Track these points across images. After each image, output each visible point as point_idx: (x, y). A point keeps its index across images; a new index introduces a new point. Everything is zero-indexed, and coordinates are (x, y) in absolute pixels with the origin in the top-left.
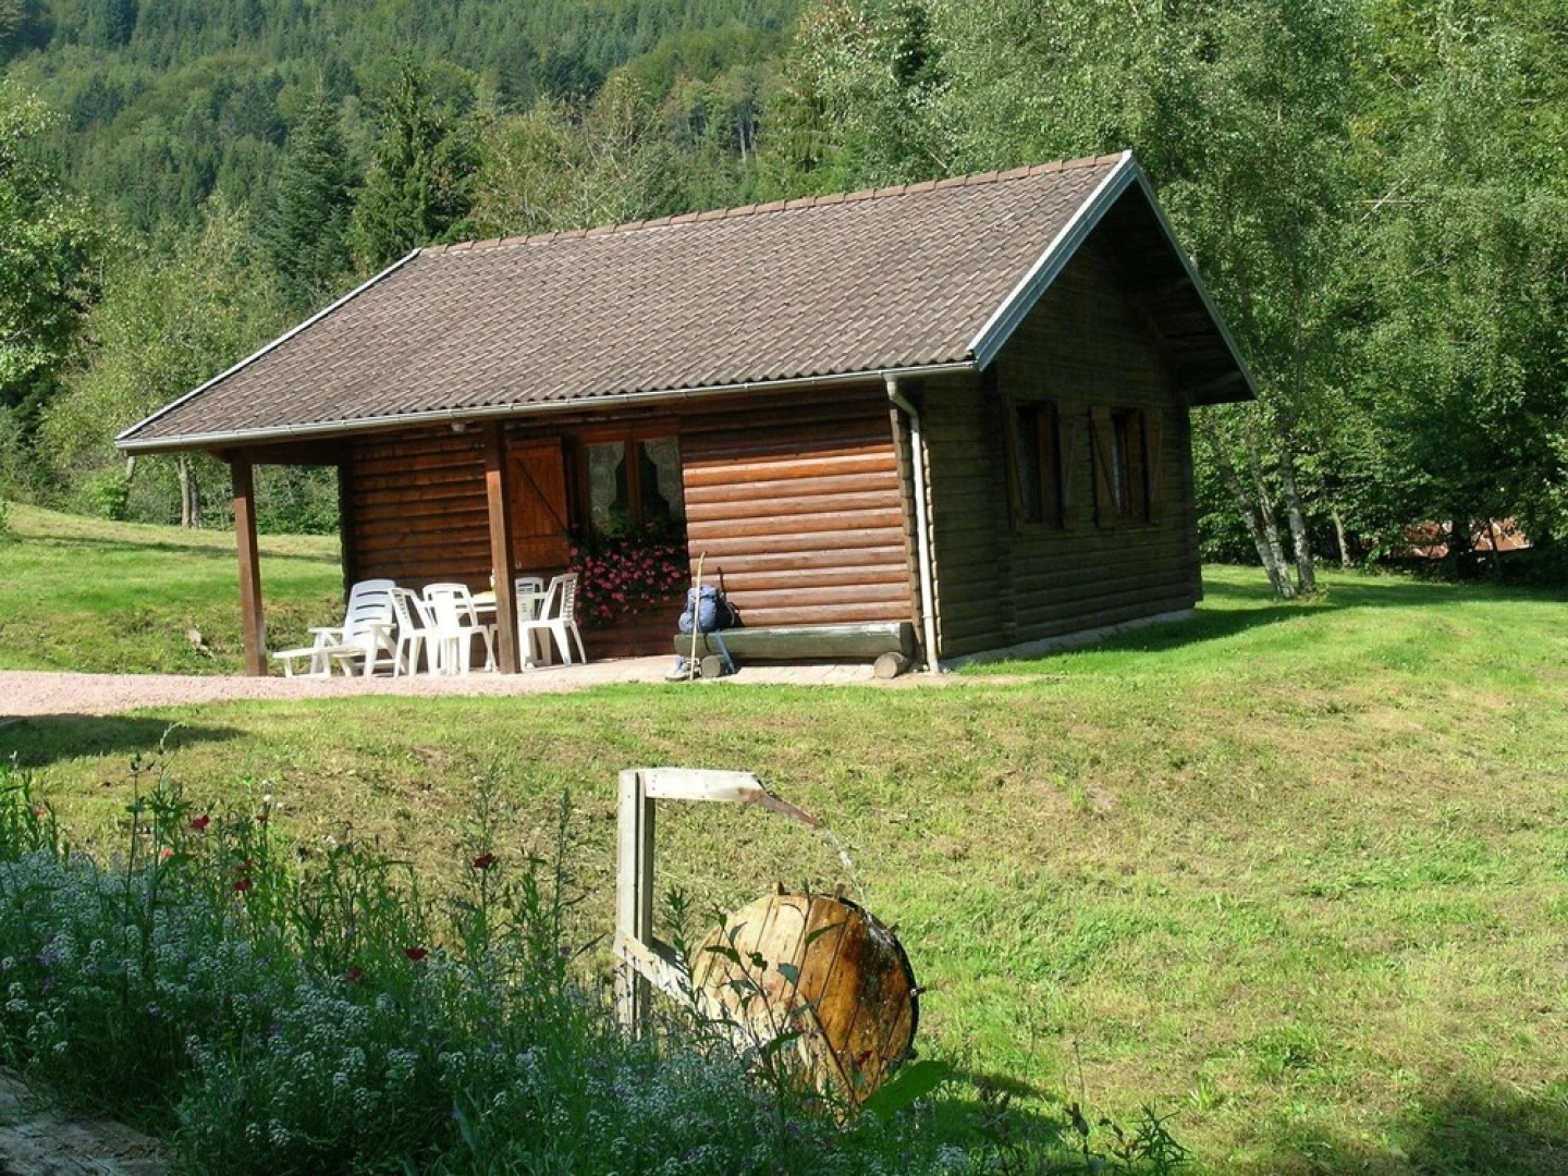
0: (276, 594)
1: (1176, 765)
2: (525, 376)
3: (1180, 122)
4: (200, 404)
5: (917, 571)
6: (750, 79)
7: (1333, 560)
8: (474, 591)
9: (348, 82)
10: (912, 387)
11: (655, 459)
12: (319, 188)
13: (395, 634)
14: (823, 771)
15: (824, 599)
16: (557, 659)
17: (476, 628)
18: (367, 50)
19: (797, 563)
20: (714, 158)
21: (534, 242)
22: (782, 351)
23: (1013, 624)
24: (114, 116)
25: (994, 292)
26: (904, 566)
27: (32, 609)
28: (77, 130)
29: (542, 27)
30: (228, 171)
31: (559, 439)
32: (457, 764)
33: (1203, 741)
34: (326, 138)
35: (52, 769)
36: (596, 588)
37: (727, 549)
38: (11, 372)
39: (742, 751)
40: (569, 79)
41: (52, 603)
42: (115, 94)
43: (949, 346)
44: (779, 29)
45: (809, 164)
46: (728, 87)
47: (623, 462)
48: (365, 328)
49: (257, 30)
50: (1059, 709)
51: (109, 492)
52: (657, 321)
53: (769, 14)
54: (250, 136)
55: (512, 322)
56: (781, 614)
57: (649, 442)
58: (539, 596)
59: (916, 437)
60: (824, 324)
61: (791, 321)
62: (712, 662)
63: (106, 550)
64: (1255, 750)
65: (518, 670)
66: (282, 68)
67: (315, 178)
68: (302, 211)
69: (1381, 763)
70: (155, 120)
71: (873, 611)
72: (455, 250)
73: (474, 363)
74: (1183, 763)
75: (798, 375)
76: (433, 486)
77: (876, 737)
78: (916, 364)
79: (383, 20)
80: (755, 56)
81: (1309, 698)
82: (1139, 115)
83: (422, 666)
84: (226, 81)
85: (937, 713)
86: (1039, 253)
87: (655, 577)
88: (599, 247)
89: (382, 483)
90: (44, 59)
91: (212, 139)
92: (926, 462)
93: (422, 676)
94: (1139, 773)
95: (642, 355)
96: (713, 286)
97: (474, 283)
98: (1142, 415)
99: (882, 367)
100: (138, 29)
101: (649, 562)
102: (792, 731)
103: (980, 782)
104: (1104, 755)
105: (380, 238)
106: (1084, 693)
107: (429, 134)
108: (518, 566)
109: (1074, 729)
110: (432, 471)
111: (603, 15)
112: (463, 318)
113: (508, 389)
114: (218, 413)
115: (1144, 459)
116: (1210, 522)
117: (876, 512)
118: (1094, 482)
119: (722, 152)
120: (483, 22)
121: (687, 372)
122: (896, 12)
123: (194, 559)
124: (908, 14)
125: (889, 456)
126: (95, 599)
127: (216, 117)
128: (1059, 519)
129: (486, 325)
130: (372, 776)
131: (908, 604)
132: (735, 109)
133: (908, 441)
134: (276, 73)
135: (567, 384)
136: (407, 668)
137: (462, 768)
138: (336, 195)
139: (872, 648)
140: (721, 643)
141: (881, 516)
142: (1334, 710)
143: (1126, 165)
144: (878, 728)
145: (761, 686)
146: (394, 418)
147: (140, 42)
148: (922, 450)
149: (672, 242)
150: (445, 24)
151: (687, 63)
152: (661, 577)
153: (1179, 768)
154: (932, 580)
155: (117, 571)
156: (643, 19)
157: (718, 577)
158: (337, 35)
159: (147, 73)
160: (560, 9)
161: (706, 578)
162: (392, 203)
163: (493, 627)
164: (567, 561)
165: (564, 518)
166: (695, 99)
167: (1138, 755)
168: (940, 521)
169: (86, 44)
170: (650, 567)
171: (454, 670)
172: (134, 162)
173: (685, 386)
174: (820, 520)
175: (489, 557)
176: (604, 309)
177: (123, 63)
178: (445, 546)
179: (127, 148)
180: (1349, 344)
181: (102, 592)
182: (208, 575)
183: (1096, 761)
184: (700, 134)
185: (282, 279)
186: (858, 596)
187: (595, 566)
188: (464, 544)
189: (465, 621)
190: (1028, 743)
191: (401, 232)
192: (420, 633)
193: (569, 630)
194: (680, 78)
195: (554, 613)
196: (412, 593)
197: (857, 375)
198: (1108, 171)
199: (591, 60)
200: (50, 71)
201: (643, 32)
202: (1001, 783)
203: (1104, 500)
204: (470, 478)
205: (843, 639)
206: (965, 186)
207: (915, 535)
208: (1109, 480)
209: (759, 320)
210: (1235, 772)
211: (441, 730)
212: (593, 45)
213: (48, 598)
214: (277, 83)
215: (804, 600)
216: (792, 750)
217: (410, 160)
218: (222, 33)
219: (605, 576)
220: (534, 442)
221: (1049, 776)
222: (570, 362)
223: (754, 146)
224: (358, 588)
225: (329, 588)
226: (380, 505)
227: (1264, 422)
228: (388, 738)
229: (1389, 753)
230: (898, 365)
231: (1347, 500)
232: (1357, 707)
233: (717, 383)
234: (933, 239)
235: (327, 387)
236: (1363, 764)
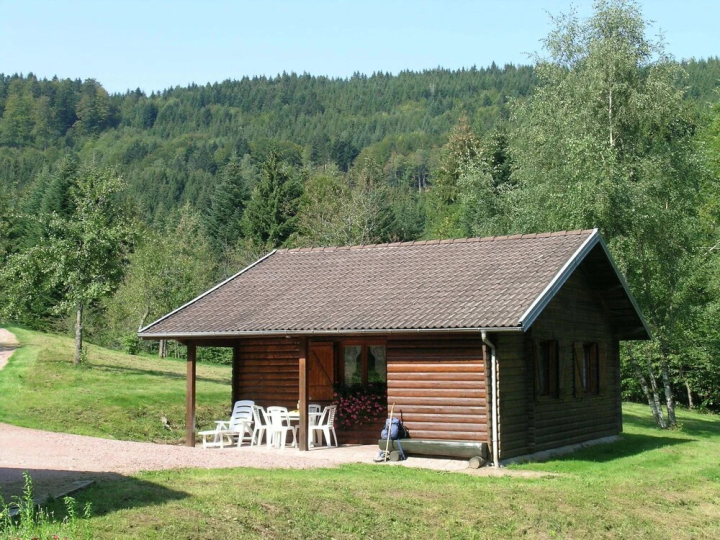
0: (201, 401)
1: (607, 528)
2: (320, 317)
3: (620, 208)
4: (176, 318)
5: (491, 419)
6: (424, 156)
7: (684, 403)
8: (290, 409)
9: (245, 148)
10: (493, 336)
11: (375, 354)
12: (231, 199)
13: (253, 426)
14: (444, 522)
15: (447, 428)
16: (324, 443)
17: (289, 427)
18: (255, 135)
19: (436, 411)
20: (406, 191)
21: (327, 251)
22: (435, 314)
23: (534, 444)
24: (143, 158)
25: (532, 294)
26: (485, 416)
27: (95, 404)
28: (127, 164)
29: (333, 129)
30: (190, 185)
31: (332, 343)
32: (281, 513)
33: (621, 516)
34: (235, 178)
35: (108, 517)
36: (344, 412)
37: (405, 402)
38: (95, 294)
39: (408, 509)
40: (343, 152)
41: (103, 401)
42: (144, 148)
43: (511, 318)
44: (439, 134)
45: (450, 202)
46: (415, 159)
47: (360, 355)
48: (250, 287)
49: (208, 124)
50: (553, 495)
51: (130, 341)
52: (380, 295)
53: (435, 127)
54: (201, 170)
55: (315, 289)
56: (428, 434)
57: (373, 347)
58: (319, 414)
59: (493, 358)
60: (455, 302)
61: (440, 300)
62: (395, 454)
63: (128, 374)
64: (644, 523)
65: (307, 449)
66: (218, 140)
67: (229, 195)
68: (222, 209)
69: (704, 533)
70: (161, 160)
71: (469, 436)
72: (292, 252)
73: (297, 308)
74: (610, 527)
75: (442, 327)
76: (275, 359)
77: (469, 506)
78: (495, 326)
79: (264, 121)
80: (428, 145)
81: (671, 496)
82: (602, 205)
83: (264, 441)
84: (193, 145)
85: (497, 494)
86: (554, 276)
87: (371, 409)
88: (355, 255)
89: (252, 356)
90: (116, 133)
91: (184, 170)
92: (498, 370)
93: (263, 447)
94: (589, 531)
95: (372, 311)
96: (406, 279)
97: (299, 268)
98: (597, 346)
99: (480, 326)
100: (157, 120)
101: (369, 402)
102: (431, 500)
103: (516, 532)
104: (573, 521)
105: (256, 224)
106: (566, 487)
107: (281, 178)
108: (310, 399)
109: (560, 506)
110: (275, 353)
111: (361, 124)
112: (294, 285)
113: (311, 323)
114: (183, 324)
115: (597, 365)
116: (627, 383)
117: (474, 391)
118: (574, 377)
119: (410, 188)
120: (307, 125)
121: (392, 321)
122: (493, 138)
123: (166, 380)
124: (498, 139)
125: (481, 365)
126: (122, 400)
127: (187, 160)
128: (557, 394)
129: (304, 289)
130: (244, 521)
131: (486, 434)
132: (417, 168)
133: (490, 359)
134: (215, 143)
135: (338, 323)
136: (257, 442)
137: (283, 515)
138: (237, 203)
139: (468, 454)
140: (399, 445)
141: (475, 393)
142: (683, 504)
143: (595, 235)
144: (470, 501)
145: (417, 469)
146: (261, 332)
147: (157, 127)
148: (496, 364)
149: (388, 256)
150: (291, 124)
151: (397, 147)
152: (374, 409)
153: (608, 529)
154: (497, 424)
155: (132, 386)
156: (378, 127)
157: (400, 414)
158: (243, 127)
159: (159, 140)
160: (342, 121)
161: (395, 414)
162: (262, 208)
163: (297, 427)
164: (332, 398)
165: (332, 379)
166: (400, 163)
167: (590, 522)
168: (502, 396)
169: (134, 127)
170: (369, 405)
171: (278, 445)
172: (149, 179)
173: (391, 328)
174: (448, 392)
175: (298, 394)
176: (357, 286)
177: (149, 135)
178: (277, 387)
179: (147, 173)
180: (695, 313)
181: (125, 397)
182: (172, 389)
183: (570, 524)
184: (400, 179)
185: (211, 238)
186: (463, 428)
187: (345, 402)
188: (287, 387)
189: (284, 423)
190: (539, 513)
191: (265, 221)
192: (264, 427)
193: (331, 431)
194: (393, 154)
195: (325, 422)
196: (262, 408)
197: (468, 329)
198: (586, 238)
199: (354, 144)
200: (117, 137)
201: (378, 132)
202: (525, 532)
203: (578, 385)
204: (291, 357)
205: (455, 448)
206: (521, 239)
207: (491, 403)
208: (580, 375)
209: (426, 298)
210: (635, 533)
211: (275, 494)
212: (355, 137)
213: (102, 399)
214: (215, 147)
215: (438, 428)
216: (430, 510)
217: (272, 190)
218: (193, 124)
219: (348, 407)
220: (321, 343)
221: (547, 530)
222: (340, 311)
223: (425, 186)
224: (238, 403)
225: (224, 399)
226: (250, 366)
227: (655, 347)
228: (251, 499)
229: (709, 528)
230: (487, 326)
231: (694, 376)
232: (694, 502)
233: (405, 328)
234: (506, 264)
235: (232, 314)
236: (696, 533)
